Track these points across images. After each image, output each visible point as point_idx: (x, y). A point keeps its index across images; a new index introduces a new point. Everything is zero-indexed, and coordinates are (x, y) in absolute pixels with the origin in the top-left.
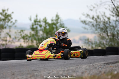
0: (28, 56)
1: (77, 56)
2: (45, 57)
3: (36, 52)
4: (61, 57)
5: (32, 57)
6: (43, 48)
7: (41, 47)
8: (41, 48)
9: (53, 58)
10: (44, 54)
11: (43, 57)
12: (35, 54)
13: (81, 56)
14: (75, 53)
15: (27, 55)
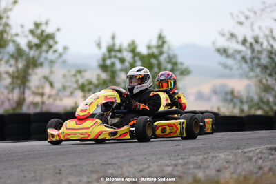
0: (50, 131)
1: (170, 133)
2: (89, 135)
3: (70, 123)
4: (128, 137)
5: (59, 136)
6: (85, 113)
7: (82, 111)
8: (82, 114)
9: (108, 137)
10: (88, 128)
11: (85, 136)
12: (66, 127)
13: (181, 133)
14: (167, 127)
15: (48, 130)
